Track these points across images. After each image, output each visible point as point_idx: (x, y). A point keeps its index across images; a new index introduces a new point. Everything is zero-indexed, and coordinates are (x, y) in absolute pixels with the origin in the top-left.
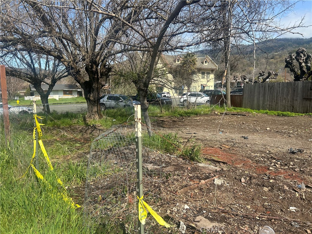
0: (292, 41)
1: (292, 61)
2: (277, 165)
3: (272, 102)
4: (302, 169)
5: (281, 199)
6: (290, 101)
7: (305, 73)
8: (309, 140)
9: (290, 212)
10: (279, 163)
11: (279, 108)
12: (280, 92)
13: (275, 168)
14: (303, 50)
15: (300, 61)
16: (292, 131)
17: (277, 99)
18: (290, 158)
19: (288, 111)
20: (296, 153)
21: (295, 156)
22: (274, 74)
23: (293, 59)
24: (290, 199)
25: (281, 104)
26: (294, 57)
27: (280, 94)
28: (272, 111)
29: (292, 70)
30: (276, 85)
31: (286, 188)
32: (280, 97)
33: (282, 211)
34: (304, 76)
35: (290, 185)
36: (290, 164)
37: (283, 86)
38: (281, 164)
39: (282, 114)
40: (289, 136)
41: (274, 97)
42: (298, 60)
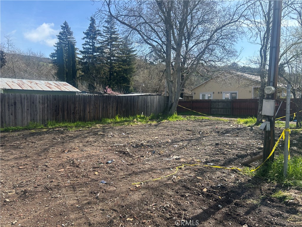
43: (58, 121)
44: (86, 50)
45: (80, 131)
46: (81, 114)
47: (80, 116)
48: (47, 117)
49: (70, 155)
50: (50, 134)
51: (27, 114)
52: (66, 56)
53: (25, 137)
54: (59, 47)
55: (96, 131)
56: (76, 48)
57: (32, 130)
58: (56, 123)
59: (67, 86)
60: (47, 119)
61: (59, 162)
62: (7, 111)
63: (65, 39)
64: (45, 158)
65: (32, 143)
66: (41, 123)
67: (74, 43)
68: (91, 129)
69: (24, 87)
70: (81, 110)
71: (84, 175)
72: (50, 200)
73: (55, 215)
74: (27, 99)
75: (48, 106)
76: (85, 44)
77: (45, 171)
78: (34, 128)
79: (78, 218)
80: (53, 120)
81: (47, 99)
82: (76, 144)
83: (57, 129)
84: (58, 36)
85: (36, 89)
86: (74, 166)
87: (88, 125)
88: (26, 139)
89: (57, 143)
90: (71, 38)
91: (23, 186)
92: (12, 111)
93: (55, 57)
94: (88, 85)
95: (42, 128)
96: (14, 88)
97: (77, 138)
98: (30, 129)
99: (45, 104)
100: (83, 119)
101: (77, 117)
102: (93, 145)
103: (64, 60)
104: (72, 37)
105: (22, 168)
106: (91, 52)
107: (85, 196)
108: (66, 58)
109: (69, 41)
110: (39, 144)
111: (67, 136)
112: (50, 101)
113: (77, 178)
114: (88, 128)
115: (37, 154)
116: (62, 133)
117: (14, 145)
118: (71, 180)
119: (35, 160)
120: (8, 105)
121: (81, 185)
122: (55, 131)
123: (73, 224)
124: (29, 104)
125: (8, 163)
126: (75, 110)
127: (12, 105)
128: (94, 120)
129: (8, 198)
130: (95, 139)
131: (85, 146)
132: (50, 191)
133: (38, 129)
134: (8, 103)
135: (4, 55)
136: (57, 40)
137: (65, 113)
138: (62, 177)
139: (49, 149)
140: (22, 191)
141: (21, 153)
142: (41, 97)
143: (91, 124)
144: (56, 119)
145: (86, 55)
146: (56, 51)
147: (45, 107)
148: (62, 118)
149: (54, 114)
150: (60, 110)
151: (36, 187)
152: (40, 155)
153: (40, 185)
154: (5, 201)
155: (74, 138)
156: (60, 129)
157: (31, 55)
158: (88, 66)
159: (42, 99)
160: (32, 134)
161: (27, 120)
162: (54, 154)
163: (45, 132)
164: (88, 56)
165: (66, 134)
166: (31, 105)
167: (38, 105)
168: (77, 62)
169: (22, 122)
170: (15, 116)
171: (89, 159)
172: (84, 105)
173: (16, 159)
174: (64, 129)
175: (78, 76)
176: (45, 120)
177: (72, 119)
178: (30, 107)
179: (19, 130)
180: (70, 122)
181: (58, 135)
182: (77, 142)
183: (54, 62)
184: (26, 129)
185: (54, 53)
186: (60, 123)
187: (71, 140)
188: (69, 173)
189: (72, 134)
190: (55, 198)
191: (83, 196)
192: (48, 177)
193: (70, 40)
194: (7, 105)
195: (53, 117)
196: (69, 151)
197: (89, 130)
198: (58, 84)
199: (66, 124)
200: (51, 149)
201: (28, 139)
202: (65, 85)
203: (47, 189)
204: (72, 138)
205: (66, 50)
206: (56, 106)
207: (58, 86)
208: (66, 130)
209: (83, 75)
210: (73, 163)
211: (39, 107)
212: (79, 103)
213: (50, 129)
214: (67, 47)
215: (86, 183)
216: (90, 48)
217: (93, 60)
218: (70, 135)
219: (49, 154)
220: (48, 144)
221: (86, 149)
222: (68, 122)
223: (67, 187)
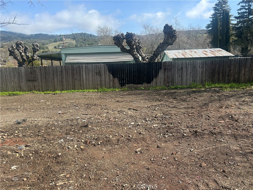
0: (17, 35)
1: (14, 51)
2: (4, 137)
3: (3, 84)
4: (24, 134)
5: (5, 163)
6: (17, 82)
7: (26, 60)
8: (32, 111)
9: (12, 171)
10: (6, 134)
11: (9, 89)
12: (8, 76)
13: (2, 139)
14: (21, 43)
15: (20, 51)
16: (20, 107)
17: (6, 82)
18: (16, 128)
19: (17, 91)
20: (21, 123)
21: (20, 125)
22: (3, 60)
23: (14, 49)
24: (12, 160)
25: (10, 86)
26: (15, 48)
27: (8, 78)
28: (4, 92)
29: (16, 58)
30: (3, 70)
31: (9, 153)
32: (9, 80)
33: (4, 173)
34: (25, 63)
35: (13, 150)
36: (15, 133)
37: (10, 71)
38: (8, 135)
39: (13, 94)
40: (17, 111)
41: (4, 80)
42: (18, 50)
43: (214, 82)
44: (241, 15)
45: (235, 91)
46: (236, 76)
47: (235, 78)
48: (205, 79)
49: (228, 111)
50: (208, 92)
51: (190, 76)
52: (220, 25)
53: (189, 93)
54: (214, 17)
55: (251, 93)
56: (231, 15)
57: (193, 88)
58: (212, 84)
59: (221, 52)
60: (205, 81)
61: (219, 115)
62: (176, 74)
63: (220, 9)
64: (207, 111)
65: (195, 98)
66: (200, 83)
67: (228, 11)
68: (245, 90)
69: (186, 56)
70: (236, 72)
71: (244, 129)
72: (216, 142)
73: (222, 154)
74: (191, 64)
75: (206, 70)
76: (241, 9)
77: (208, 120)
78: (195, 87)
79: (243, 162)
80: (210, 81)
81: (205, 64)
82: (232, 102)
83: (213, 89)
84: (214, 8)
85: (195, 56)
86: (233, 120)
87: (242, 87)
88: (190, 95)
89: (215, 100)
90: (226, 7)
91: (194, 128)
92: (180, 74)
93: (210, 27)
94: (241, 49)
95: (200, 88)
96: (179, 57)
97: (233, 97)
98: (192, 88)
99: (204, 68)
100: (237, 81)
101: (232, 79)
102: (250, 105)
103: (218, 29)
104: (227, 5)
105: (191, 115)
106: (246, 15)
107: (248, 146)
108: (220, 27)
109: (223, 10)
110: (200, 100)
111: (223, 95)
112: (208, 65)
113: (237, 130)
114: (243, 89)
115: (199, 106)
116: (218, 92)
117: (182, 99)
118: (232, 131)
119: (198, 111)
120: (178, 70)
121: (242, 137)
122: (212, 90)
123: (239, 164)
124: (192, 68)
125: (181, 110)
126: (230, 72)
127: (180, 70)
128: (249, 81)
129: (185, 133)
130: (251, 99)
131: (242, 105)
132: (214, 136)
133: (198, 88)
134: (177, 68)
135: (176, 32)
136: (213, 12)
137: (221, 75)
138: (223, 127)
139: (208, 104)
140: (194, 131)
141: (188, 105)
142: (201, 62)
143: (245, 85)
144: (212, 81)
145: (241, 20)
146: (211, 22)
147: (203, 71)
148: (217, 80)
149: (211, 76)
150: (216, 73)
151: (203, 130)
152: (202, 108)
153: (205, 129)
154: (183, 135)
155: (230, 97)
156: (216, 89)
157: (191, 30)
158: (243, 30)
159: (202, 64)
160: (194, 92)
161: (190, 81)
162: (214, 109)
163: (204, 91)
164: (243, 21)
165: (221, 93)
166: (193, 69)
167: (198, 69)
168: (231, 28)
169: (186, 82)
170: (182, 78)
171: (247, 117)
172: (239, 67)
173: (185, 108)
174: (219, 89)
175: (231, 42)
176: (203, 82)
177: (226, 81)
178: (192, 70)
179: (184, 88)
180: (225, 83)
181: (215, 94)
182: (233, 100)
183: (209, 32)
184: (189, 88)
185: (209, 24)
186: (216, 84)
187: (227, 98)
188: (229, 125)
189: (227, 93)
190: (220, 141)
191: (246, 146)
192: (211, 125)
193: (225, 9)
194: (176, 69)
195: (210, 78)
196: (226, 108)
197: (243, 91)
198: (213, 51)
199: (221, 85)
200: (210, 104)
201: (191, 95)
202: (219, 51)
203: (212, 133)
204: (228, 97)
205: (221, 19)
206: (213, 70)
207: (213, 53)
208: (222, 90)
209: (237, 40)
210: (232, 117)
211: (199, 70)
212: (234, 66)
213: (207, 88)
214: (222, 16)
215: (247, 136)
216: (246, 12)
217: (248, 24)
218: (225, 94)
219: (209, 108)
220: (207, 100)
221: (242, 107)
222: (223, 83)
223: (229, 135)
